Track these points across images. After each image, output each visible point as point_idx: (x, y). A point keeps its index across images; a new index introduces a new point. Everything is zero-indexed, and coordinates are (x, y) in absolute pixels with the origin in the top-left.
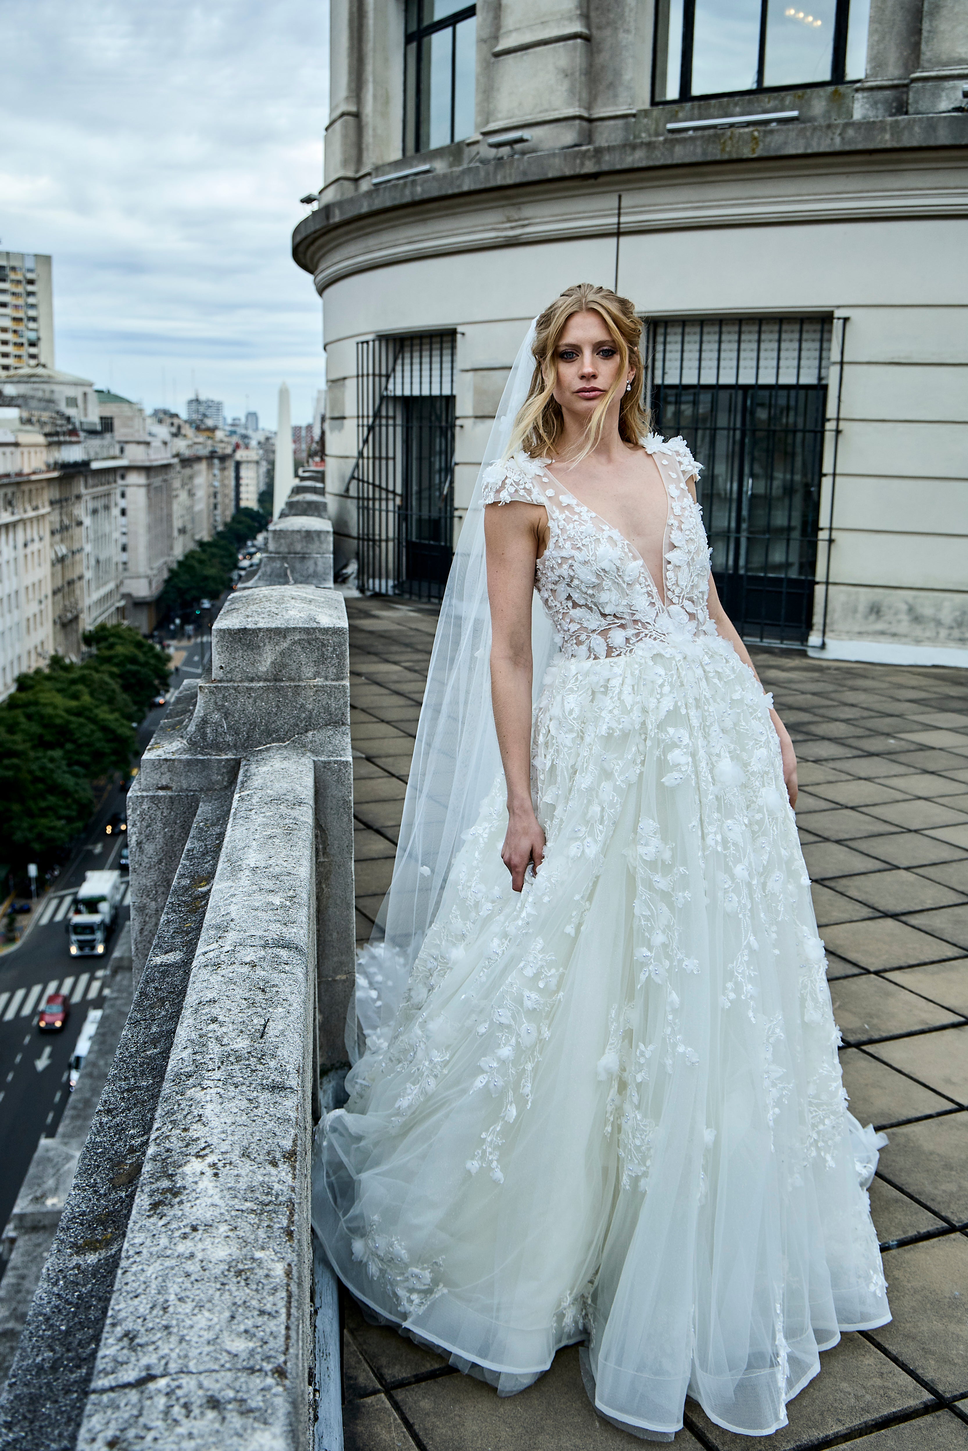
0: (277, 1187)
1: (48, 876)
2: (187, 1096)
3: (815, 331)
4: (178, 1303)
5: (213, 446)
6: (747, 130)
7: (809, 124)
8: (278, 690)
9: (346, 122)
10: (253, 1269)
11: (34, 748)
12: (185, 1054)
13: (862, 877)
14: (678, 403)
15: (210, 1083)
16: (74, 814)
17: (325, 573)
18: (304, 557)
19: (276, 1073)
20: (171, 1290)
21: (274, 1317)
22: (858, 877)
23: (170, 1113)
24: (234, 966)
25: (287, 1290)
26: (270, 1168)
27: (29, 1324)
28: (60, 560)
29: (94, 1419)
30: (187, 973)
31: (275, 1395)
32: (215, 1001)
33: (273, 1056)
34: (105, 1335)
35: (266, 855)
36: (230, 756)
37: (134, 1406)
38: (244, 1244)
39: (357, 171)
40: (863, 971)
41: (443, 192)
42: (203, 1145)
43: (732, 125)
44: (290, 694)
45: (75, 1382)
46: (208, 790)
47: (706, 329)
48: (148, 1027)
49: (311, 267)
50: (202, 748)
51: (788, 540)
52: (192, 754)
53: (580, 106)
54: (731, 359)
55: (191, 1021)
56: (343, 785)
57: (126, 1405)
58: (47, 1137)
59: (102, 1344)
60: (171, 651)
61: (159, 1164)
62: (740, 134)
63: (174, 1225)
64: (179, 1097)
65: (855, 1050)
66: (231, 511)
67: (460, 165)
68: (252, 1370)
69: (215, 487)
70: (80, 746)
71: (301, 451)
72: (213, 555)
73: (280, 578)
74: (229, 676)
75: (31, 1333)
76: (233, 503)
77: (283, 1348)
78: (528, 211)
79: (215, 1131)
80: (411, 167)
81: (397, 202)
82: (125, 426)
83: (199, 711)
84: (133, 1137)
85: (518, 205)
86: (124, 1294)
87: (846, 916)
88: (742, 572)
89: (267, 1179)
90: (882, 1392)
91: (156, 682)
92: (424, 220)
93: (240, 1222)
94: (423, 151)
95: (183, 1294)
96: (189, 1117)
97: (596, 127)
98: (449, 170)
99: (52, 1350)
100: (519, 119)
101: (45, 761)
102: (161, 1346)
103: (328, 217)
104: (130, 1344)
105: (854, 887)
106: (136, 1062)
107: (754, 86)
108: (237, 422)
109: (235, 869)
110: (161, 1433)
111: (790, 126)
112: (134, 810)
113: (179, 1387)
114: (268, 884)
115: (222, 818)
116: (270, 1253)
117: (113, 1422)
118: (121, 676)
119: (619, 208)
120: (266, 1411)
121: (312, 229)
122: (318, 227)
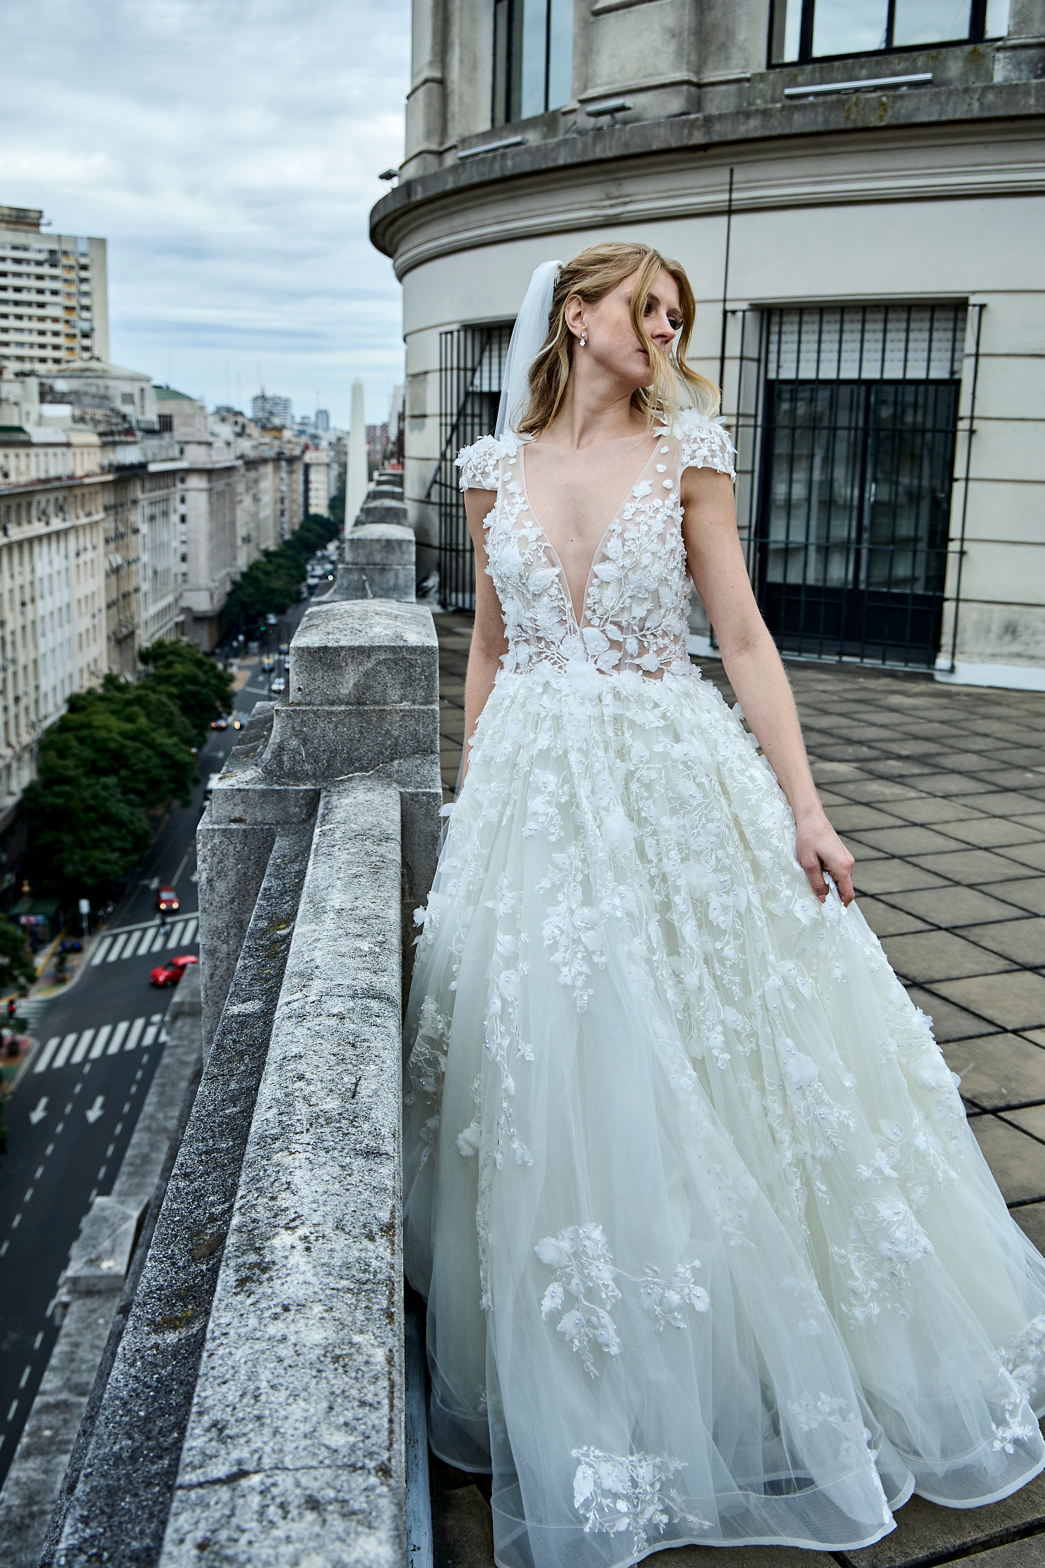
0: (374, 1263)
1: (101, 913)
2: (273, 1161)
3: (947, 320)
4: (270, 1391)
5: (280, 447)
6: (874, 95)
7: (943, 88)
8: (361, 714)
9: (430, 89)
10: (351, 1354)
11: (87, 774)
12: (270, 1115)
13: (998, 925)
14: (793, 400)
15: (299, 1147)
16: (129, 846)
17: (406, 587)
18: (383, 569)
19: (370, 1137)
20: (262, 1377)
21: (376, 1409)
22: (992, 926)
23: (255, 1179)
24: (321, 1018)
25: (389, 1379)
26: (366, 1243)
27: (105, 1409)
28: (116, 571)
29: (182, 1518)
30: (269, 1024)
31: (379, 1496)
32: (301, 1057)
33: (367, 1118)
34: (190, 1425)
35: (351, 896)
36: (309, 786)
37: (225, 1504)
38: (341, 1327)
39: (441, 143)
40: (998, 1030)
41: (536, 167)
42: (293, 1216)
43: (857, 90)
44: (374, 719)
45: (157, 1474)
46: (285, 823)
47: (826, 318)
48: (227, 1083)
49: (389, 250)
50: (279, 777)
51: (915, 552)
52: (268, 784)
53: (688, 70)
54: (853, 351)
55: (275, 1078)
56: (432, 819)
57: (217, 1503)
58: (100, 1194)
59: (188, 1434)
60: (234, 670)
61: (245, 1236)
62: (867, 100)
63: (263, 1304)
64: (265, 1162)
65: (991, 1116)
66: (299, 518)
67: (555, 136)
68: (353, 1468)
69: (281, 491)
70: (135, 773)
71: (375, 452)
72: (280, 566)
73: (358, 592)
74: (308, 698)
75: (107, 1418)
76: (301, 510)
77: (386, 1444)
78: (630, 187)
79: (305, 1200)
80: (501, 138)
81: (486, 178)
82: (186, 424)
83: (275, 737)
84: (213, 1204)
85: (619, 181)
86: (211, 1379)
87: (979, 969)
88: (862, 587)
89: (363, 1254)
90: (1025, 1496)
91: (218, 704)
92: (515, 198)
93: (335, 1303)
94: (514, 121)
95: (276, 1382)
96: (276, 1184)
97: (706, 93)
98: (543, 142)
99: (131, 1438)
100: (621, 84)
101: (98, 788)
102: (253, 1439)
103: (409, 195)
104: (219, 1435)
105: (989, 937)
106: (214, 1122)
107: (883, 46)
108: (306, 421)
109: (319, 910)
110: (256, 1536)
111: (923, 90)
112: (205, 844)
113: (274, 1485)
114: (356, 928)
115: (302, 854)
116: (369, 1337)
117: (203, 1522)
118: (179, 697)
119: (731, 183)
120: (370, 1513)
121: (392, 208)
122: (398, 205)
